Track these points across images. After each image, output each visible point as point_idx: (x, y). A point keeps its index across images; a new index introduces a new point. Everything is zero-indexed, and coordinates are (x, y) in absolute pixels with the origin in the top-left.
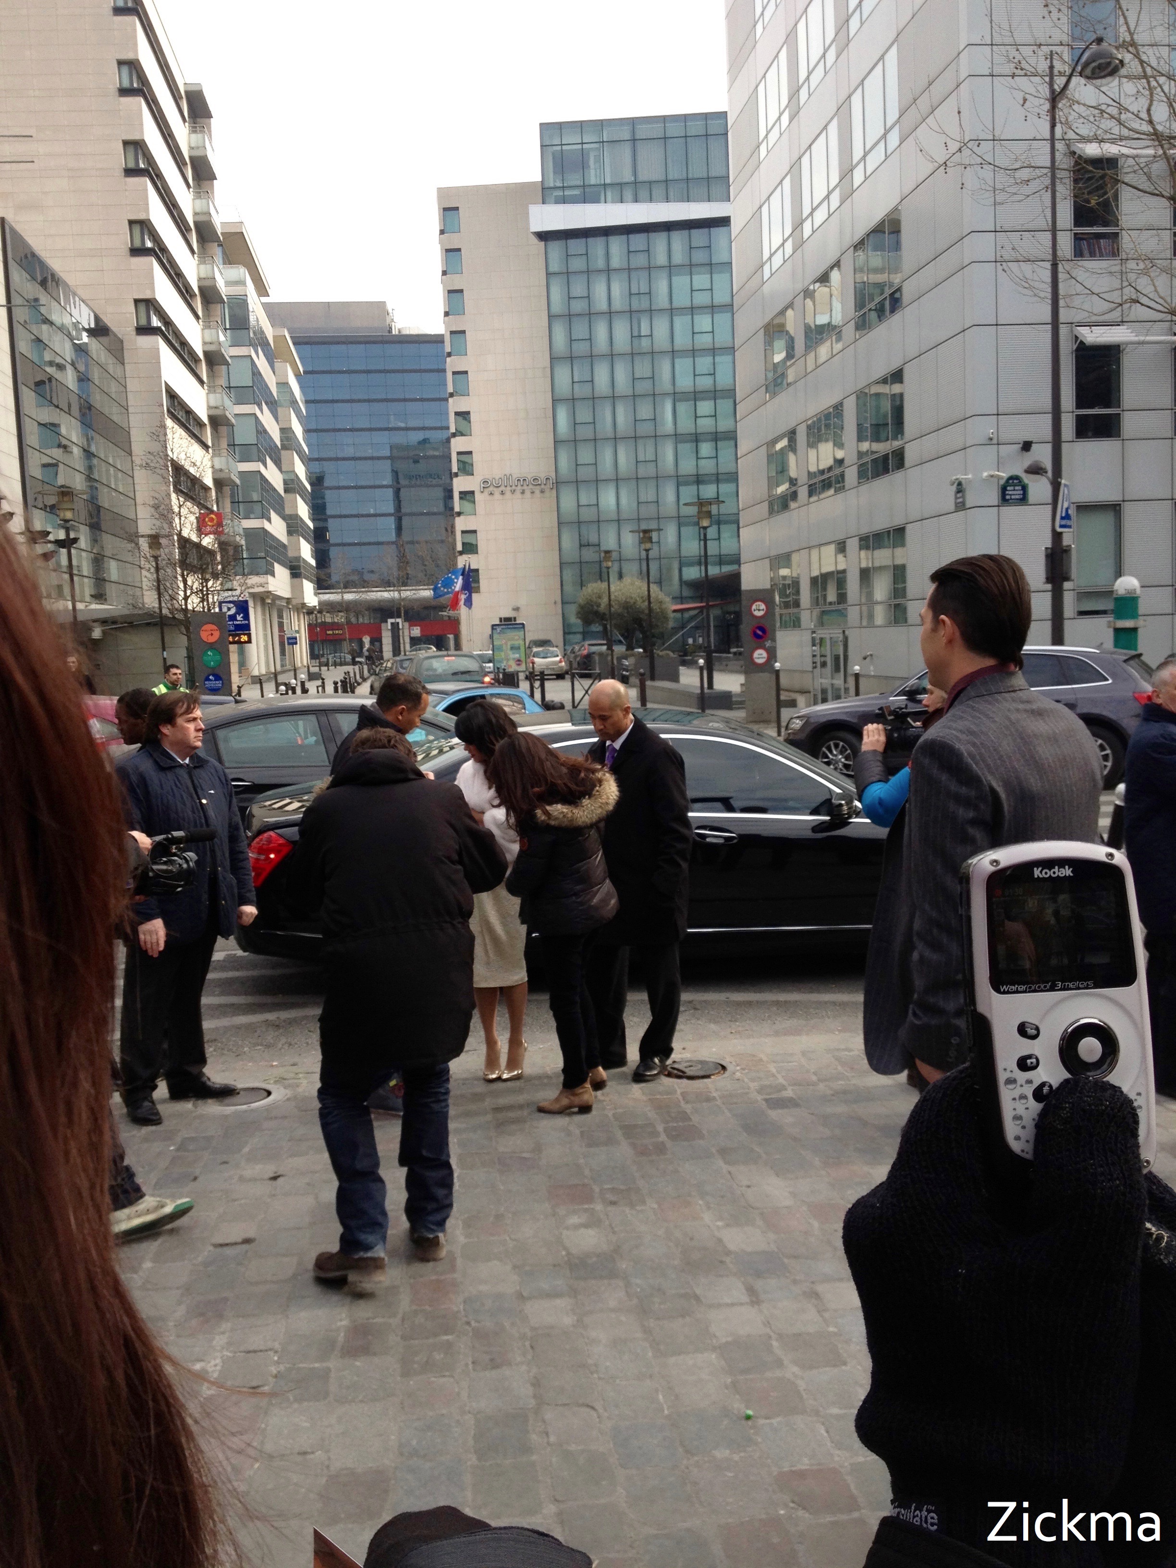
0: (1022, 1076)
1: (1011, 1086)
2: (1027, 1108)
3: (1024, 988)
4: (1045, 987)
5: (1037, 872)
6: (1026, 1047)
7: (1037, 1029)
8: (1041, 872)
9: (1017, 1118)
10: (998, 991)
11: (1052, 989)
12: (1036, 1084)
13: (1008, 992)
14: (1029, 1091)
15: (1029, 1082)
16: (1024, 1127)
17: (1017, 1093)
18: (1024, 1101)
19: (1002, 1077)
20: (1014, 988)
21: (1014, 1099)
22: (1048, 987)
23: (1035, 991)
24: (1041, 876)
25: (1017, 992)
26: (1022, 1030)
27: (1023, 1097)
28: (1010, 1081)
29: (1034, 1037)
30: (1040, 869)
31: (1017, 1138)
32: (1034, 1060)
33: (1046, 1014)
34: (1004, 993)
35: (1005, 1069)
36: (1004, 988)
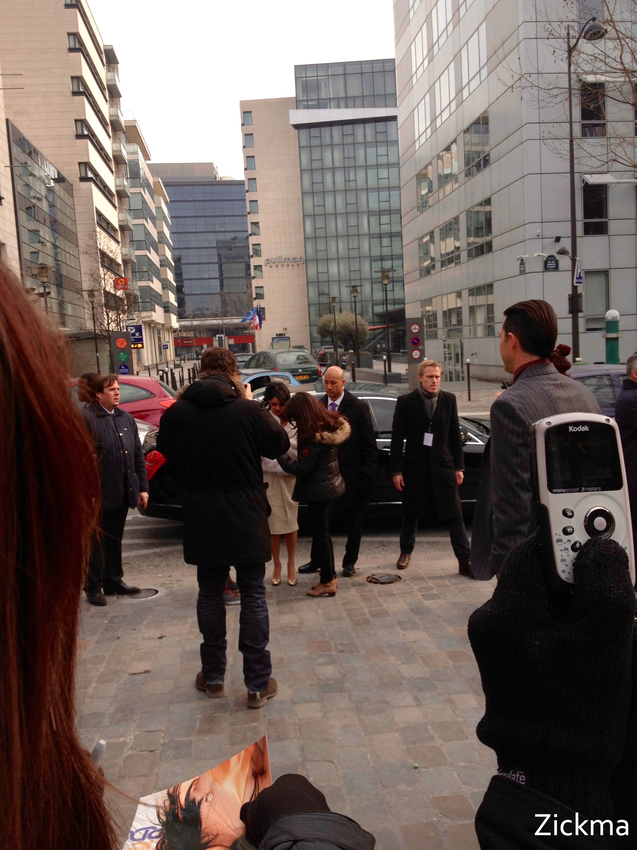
0: (565, 538)
1: (560, 543)
2: (568, 555)
3: (565, 490)
4: (576, 490)
5: (570, 429)
6: (566, 522)
7: (572, 512)
8: (573, 428)
9: (563, 560)
10: (551, 492)
11: (580, 491)
12: (572, 543)
13: (557, 493)
14: (569, 546)
15: (569, 541)
16: (567, 565)
17: (563, 547)
18: (566, 551)
19: (555, 538)
20: (560, 490)
21: (561, 550)
22: (578, 490)
23: (571, 492)
24: (573, 431)
25: (562, 493)
26: (565, 513)
27: (566, 549)
28: (559, 541)
29: (571, 517)
30: (572, 427)
31: (564, 571)
32: (571, 529)
33: (576, 505)
34: (555, 493)
35: (556, 534)
36: (555, 490)
